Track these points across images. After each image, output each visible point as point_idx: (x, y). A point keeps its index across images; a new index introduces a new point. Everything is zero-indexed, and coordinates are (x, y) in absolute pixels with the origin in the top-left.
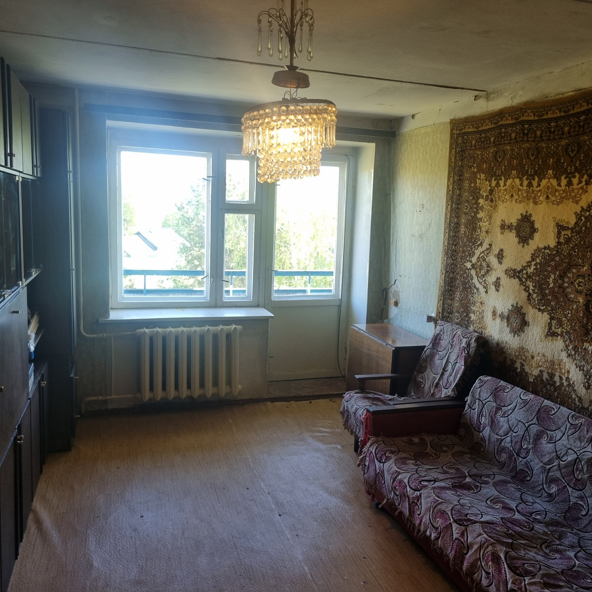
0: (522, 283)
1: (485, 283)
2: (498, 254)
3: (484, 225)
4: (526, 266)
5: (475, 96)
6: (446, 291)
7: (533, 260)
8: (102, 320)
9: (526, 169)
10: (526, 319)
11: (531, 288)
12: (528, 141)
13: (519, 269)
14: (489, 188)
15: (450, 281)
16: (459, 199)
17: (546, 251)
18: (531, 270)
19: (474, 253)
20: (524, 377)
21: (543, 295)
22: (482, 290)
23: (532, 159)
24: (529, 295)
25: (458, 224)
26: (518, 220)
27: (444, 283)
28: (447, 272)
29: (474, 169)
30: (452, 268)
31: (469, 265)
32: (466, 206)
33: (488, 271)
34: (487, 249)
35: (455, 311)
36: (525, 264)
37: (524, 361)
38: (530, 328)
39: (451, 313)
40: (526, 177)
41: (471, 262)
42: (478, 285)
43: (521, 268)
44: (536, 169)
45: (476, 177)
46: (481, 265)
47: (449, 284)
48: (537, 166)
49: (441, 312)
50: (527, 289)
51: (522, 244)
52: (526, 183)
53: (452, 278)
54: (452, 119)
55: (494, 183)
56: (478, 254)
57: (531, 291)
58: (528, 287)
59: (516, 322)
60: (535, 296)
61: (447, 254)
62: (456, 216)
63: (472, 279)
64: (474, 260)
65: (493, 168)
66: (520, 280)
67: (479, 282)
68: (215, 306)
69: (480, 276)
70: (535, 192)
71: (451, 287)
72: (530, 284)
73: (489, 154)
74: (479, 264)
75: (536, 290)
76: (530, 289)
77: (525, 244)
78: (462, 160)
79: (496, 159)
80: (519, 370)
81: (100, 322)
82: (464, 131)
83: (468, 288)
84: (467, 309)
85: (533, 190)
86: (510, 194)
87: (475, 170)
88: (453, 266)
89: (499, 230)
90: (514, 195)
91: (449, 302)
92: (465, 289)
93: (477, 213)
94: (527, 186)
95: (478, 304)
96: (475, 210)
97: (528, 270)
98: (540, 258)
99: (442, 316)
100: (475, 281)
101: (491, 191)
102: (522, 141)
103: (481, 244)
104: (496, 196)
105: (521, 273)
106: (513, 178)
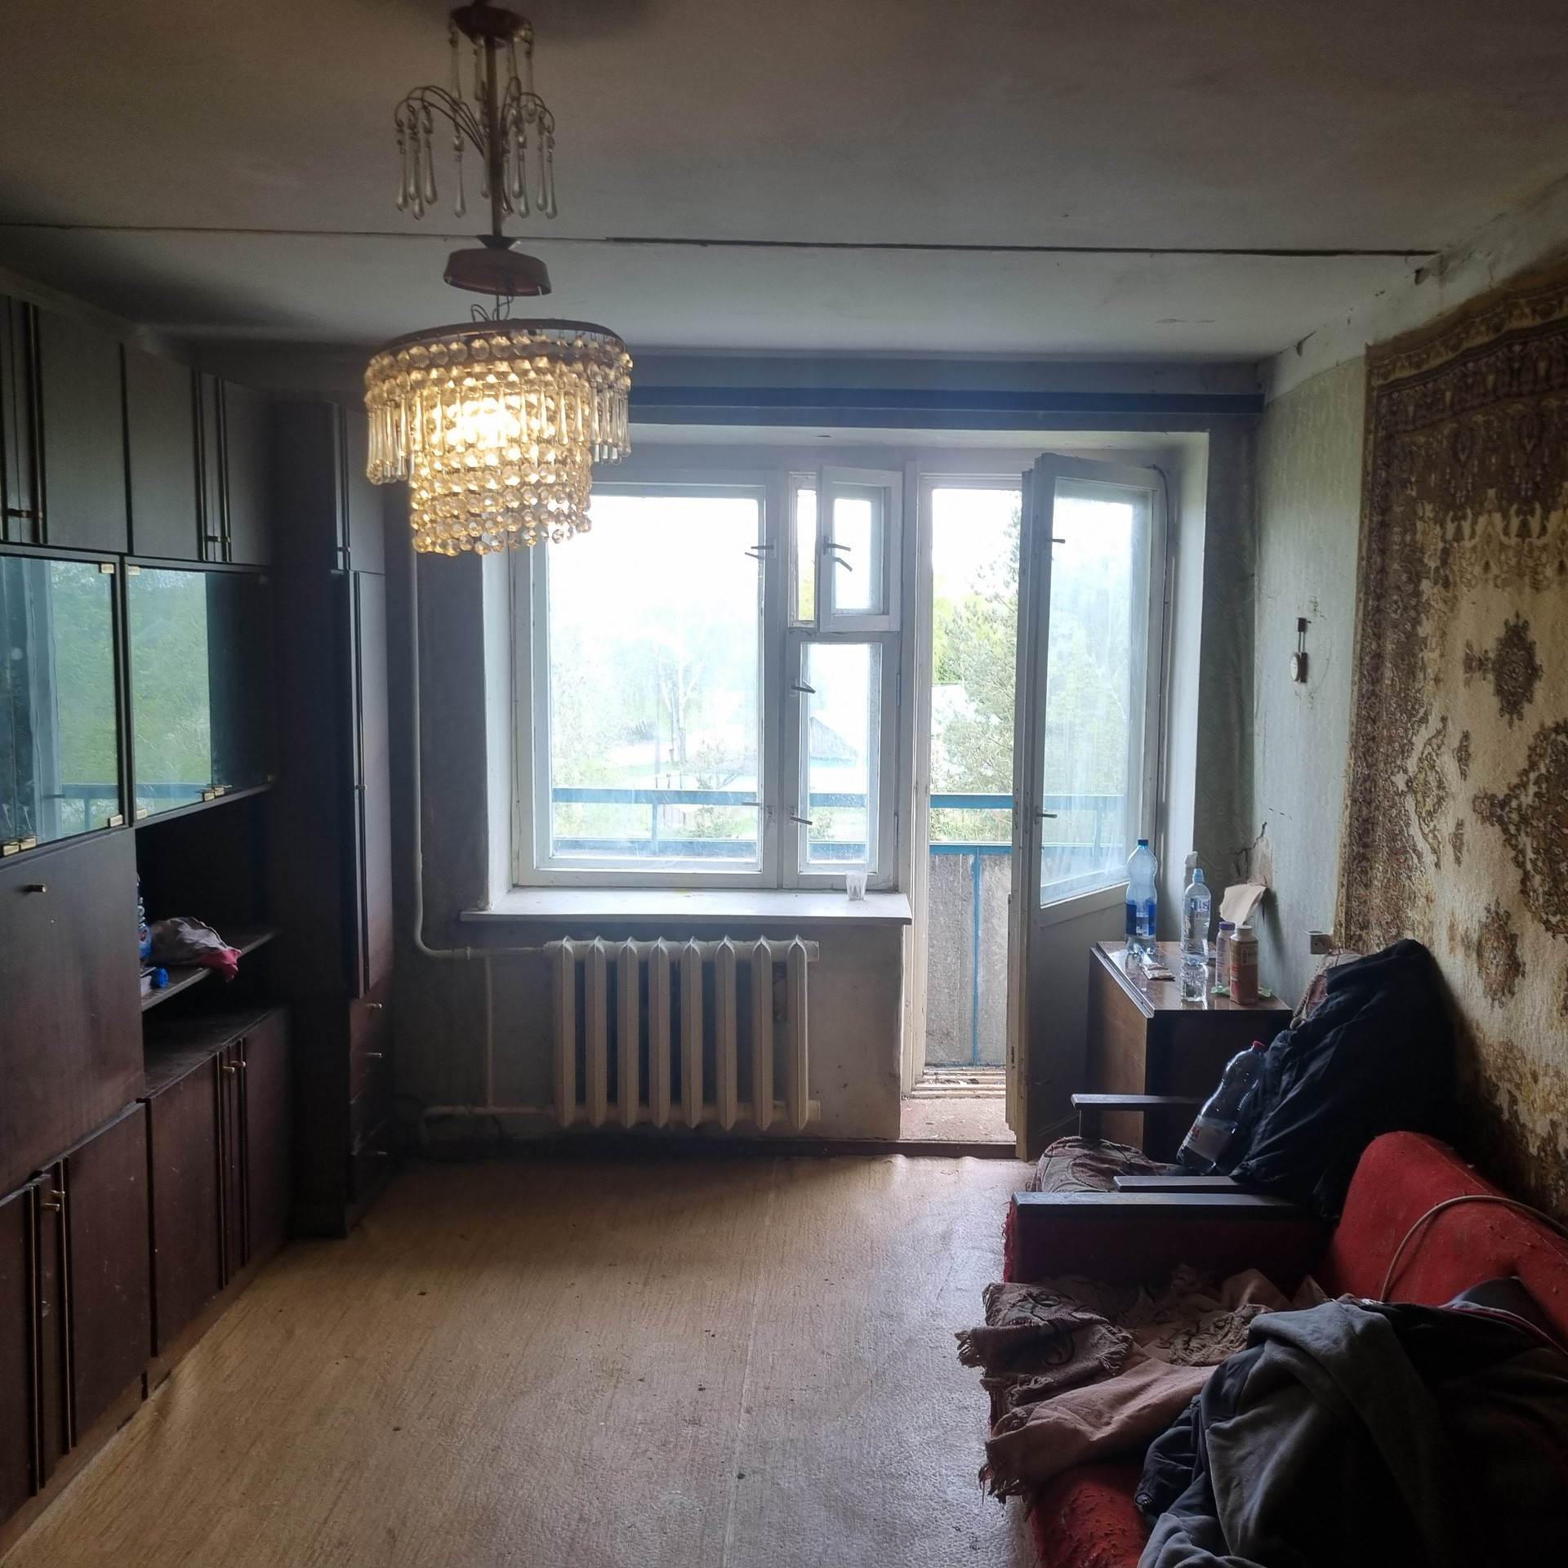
0: (1510, 840)
1: (1435, 836)
2: (1460, 749)
3: (1431, 656)
4: (1517, 786)
5: (1418, 272)
6: (1355, 859)
7: (1533, 766)
8: (468, 914)
9: (1517, 480)
10: (1518, 953)
11: (1530, 855)
12: (1520, 395)
13: (1501, 796)
14: (1441, 545)
15: (1362, 827)
16: (1381, 580)
17: (1560, 738)
18: (1527, 799)
19: (1412, 744)
20: (1519, 1138)
21: (1554, 880)
22: (1429, 858)
23: (1529, 448)
24: (1526, 878)
25: (1378, 656)
26: (1499, 640)
27: (1350, 835)
28: (1354, 801)
29: (1412, 489)
30: (1366, 789)
31: (1400, 781)
32: (1396, 602)
33: (1440, 799)
34: (1439, 732)
35: (1373, 920)
36: (1515, 781)
37: (1518, 1086)
38: (1528, 981)
39: (1365, 926)
40: (1515, 507)
41: (1405, 771)
42: (1422, 845)
43: (1506, 791)
44: (1538, 478)
45: (1415, 513)
46: (1426, 783)
47: (1360, 839)
48: (1539, 472)
49: (1343, 922)
50: (1521, 859)
51: (1507, 716)
52: (1515, 523)
53: (1366, 821)
54: (1370, 343)
55: (1451, 528)
56: (1421, 749)
57: (1529, 867)
58: (1522, 852)
59: (1496, 961)
60: (1537, 879)
61: (1354, 747)
62: (1374, 634)
63: (1408, 825)
64: (1412, 764)
65: (1449, 482)
66: (1505, 831)
67: (1423, 834)
68: (779, 888)
69: (1424, 815)
70: (1536, 553)
71: (1365, 846)
72: (1526, 841)
73: (1440, 442)
74: (1421, 776)
75: (1540, 864)
76: (1528, 860)
77: (1515, 716)
78: (1388, 465)
79: (1456, 457)
80: (1506, 1116)
81: (462, 919)
82: (1392, 378)
83: (1400, 851)
84: (1399, 917)
85: (1530, 544)
86: (1483, 562)
87: (1414, 494)
88: (1368, 784)
89: (1459, 673)
90: (1492, 563)
91: (1362, 891)
92: (1394, 853)
93: (1416, 622)
94: (1517, 536)
95: (1421, 902)
96: (1412, 613)
97: (1523, 798)
98: (1547, 762)
99: (1346, 934)
100: (1414, 830)
101: (1446, 552)
102: (1508, 395)
103: (1424, 720)
104: (1456, 568)
105: (1507, 809)
106: (1490, 513)
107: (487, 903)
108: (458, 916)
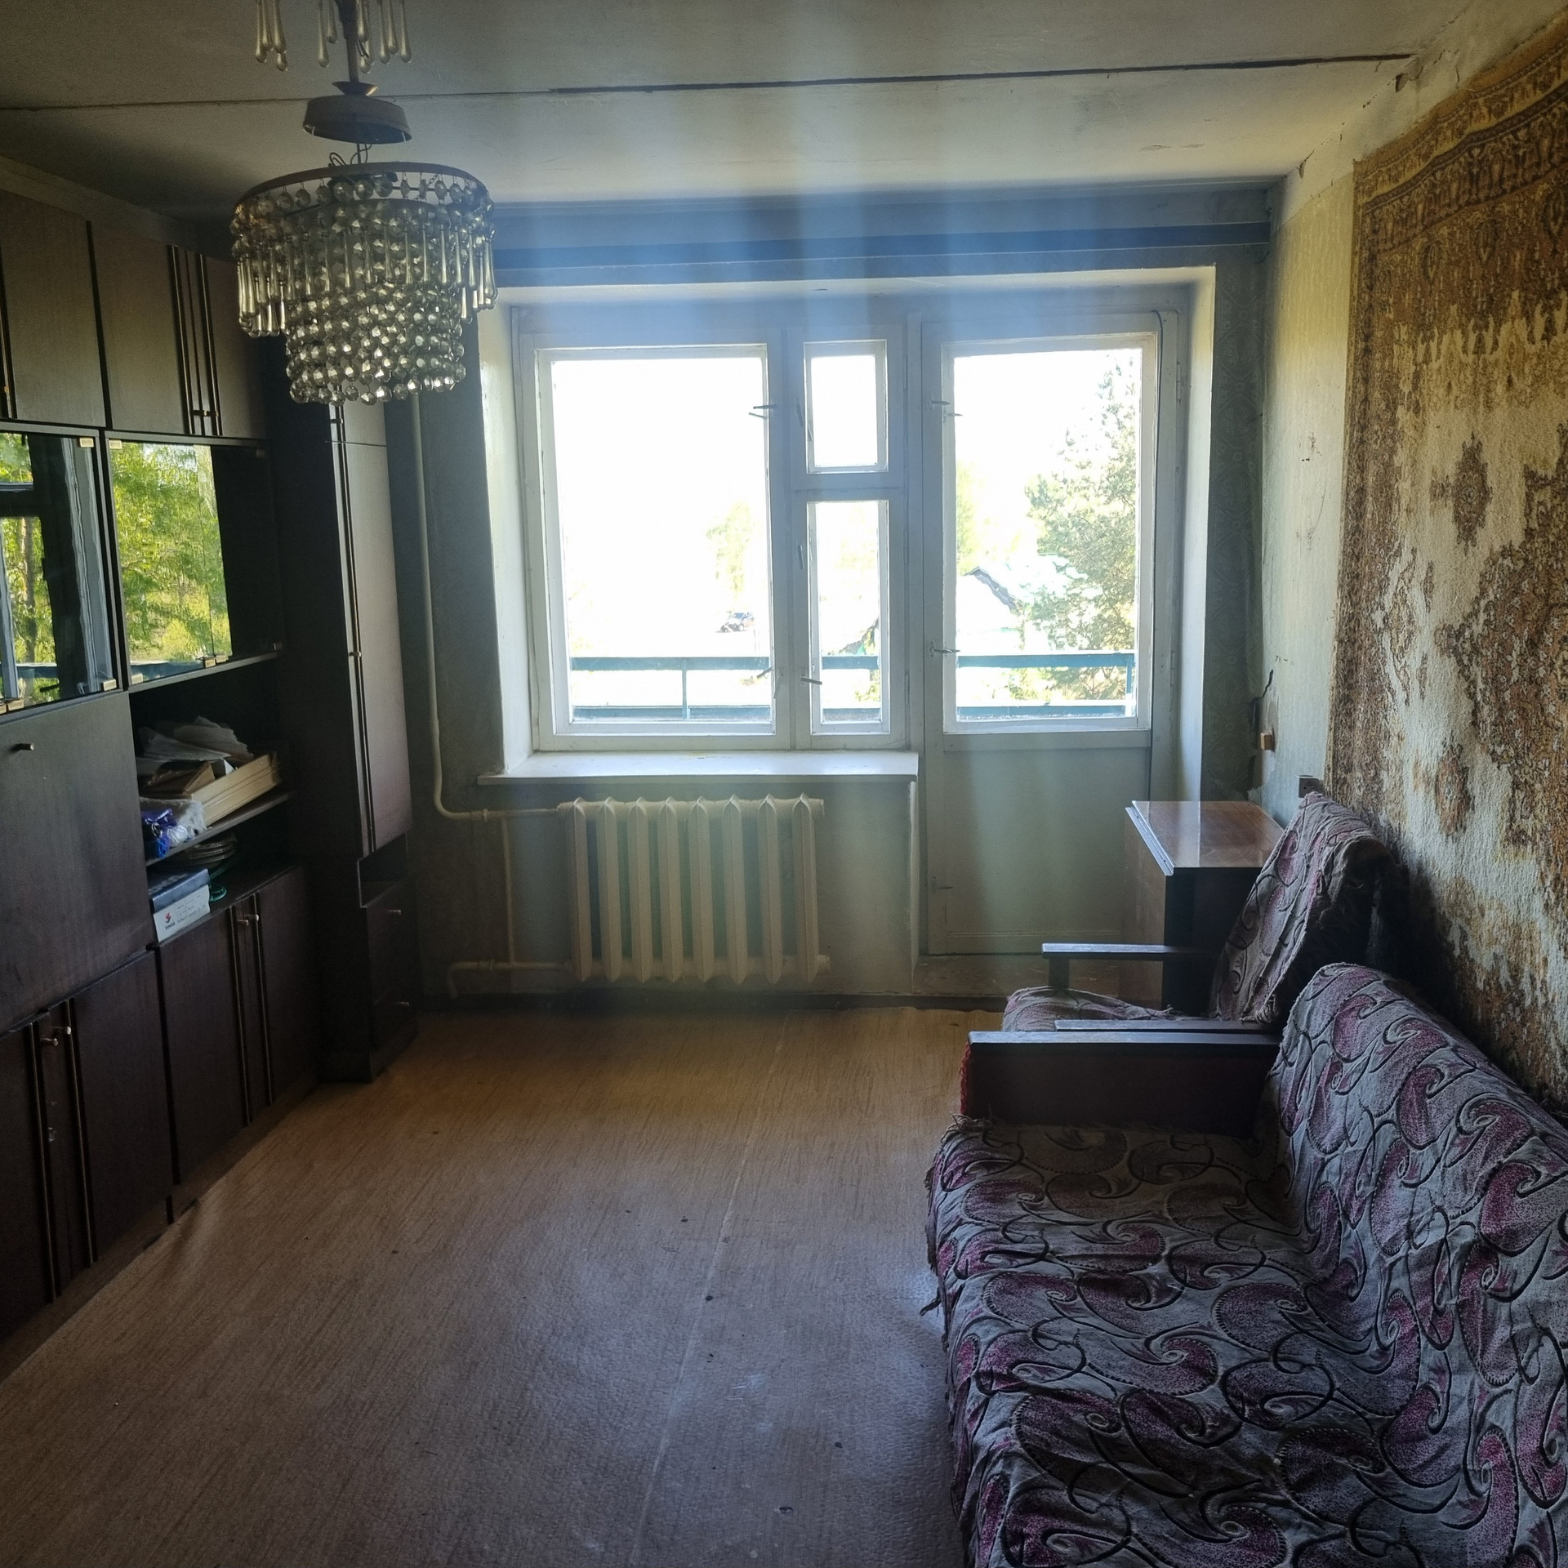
0: (1463, 671)
1: (1406, 672)
2: (1426, 581)
3: (1404, 486)
4: (1470, 615)
5: (1399, 78)
6: (1341, 701)
7: (1483, 592)
8: (486, 777)
9: (1474, 294)
10: (1469, 786)
11: (1481, 685)
12: (1478, 202)
13: (1456, 627)
14: (1413, 368)
15: (1347, 669)
16: (1365, 410)
17: (1505, 562)
18: (1478, 628)
19: (1388, 579)
20: (1469, 973)
21: (1500, 709)
22: (1401, 695)
23: (1485, 258)
24: (1475, 712)
25: (1361, 491)
26: (1458, 464)
27: (1337, 677)
28: (1341, 641)
29: (1390, 312)
30: (1350, 629)
31: (1378, 617)
32: (1376, 432)
33: (1411, 633)
34: (1410, 565)
35: (1355, 762)
36: (1468, 610)
37: (1468, 921)
38: (1477, 815)
39: (1349, 769)
40: (1472, 322)
41: (1383, 608)
42: (1396, 684)
43: (1461, 621)
44: (1492, 289)
45: (1392, 337)
46: (1399, 618)
47: (1346, 680)
48: (1492, 283)
49: (1331, 766)
50: (1472, 690)
51: (1463, 543)
52: (1473, 338)
53: (1350, 661)
54: (1358, 158)
55: (1421, 348)
56: (1395, 584)
57: (1479, 698)
58: (1474, 682)
59: (1450, 794)
60: (1486, 710)
61: (1341, 586)
62: (1359, 467)
63: (1384, 663)
64: (1388, 600)
65: (1420, 301)
66: (1460, 662)
67: (1396, 671)
68: (793, 749)
69: (1397, 652)
70: (1490, 369)
71: (1350, 687)
72: (1478, 672)
73: (1412, 259)
74: (1396, 612)
75: (1488, 694)
76: (1478, 689)
77: (1469, 543)
78: (1371, 288)
79: (1425, 273)
80: (1457, 952)
81: (480, 783)
82: (1374, 195)
83: (1378, 690)
84: (1376, 758)
85: (1485, 360)
86: (1446, 383)
87: (1391, 316)
88: (1352, 624)
89: (1426, 501)
90: (1453, 384)
91: (1347, 733)
92: (1372, 692)
93: (1393, 452)
94: (1475, 353)
95: (1394, 741)
96: (1389, 441)
97: (1474, 627)
98: (1495, 587)
99: (1333, 779)
100: (1390, 668)
101: (1417, 376)
102: (1468, 203)
103: (1398, 553)
104: (1425, 392)
105: (1462, 639)
106: (1452, 330)
107: (503, 766)
108: (476, 780)
